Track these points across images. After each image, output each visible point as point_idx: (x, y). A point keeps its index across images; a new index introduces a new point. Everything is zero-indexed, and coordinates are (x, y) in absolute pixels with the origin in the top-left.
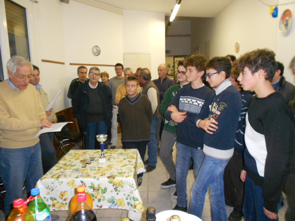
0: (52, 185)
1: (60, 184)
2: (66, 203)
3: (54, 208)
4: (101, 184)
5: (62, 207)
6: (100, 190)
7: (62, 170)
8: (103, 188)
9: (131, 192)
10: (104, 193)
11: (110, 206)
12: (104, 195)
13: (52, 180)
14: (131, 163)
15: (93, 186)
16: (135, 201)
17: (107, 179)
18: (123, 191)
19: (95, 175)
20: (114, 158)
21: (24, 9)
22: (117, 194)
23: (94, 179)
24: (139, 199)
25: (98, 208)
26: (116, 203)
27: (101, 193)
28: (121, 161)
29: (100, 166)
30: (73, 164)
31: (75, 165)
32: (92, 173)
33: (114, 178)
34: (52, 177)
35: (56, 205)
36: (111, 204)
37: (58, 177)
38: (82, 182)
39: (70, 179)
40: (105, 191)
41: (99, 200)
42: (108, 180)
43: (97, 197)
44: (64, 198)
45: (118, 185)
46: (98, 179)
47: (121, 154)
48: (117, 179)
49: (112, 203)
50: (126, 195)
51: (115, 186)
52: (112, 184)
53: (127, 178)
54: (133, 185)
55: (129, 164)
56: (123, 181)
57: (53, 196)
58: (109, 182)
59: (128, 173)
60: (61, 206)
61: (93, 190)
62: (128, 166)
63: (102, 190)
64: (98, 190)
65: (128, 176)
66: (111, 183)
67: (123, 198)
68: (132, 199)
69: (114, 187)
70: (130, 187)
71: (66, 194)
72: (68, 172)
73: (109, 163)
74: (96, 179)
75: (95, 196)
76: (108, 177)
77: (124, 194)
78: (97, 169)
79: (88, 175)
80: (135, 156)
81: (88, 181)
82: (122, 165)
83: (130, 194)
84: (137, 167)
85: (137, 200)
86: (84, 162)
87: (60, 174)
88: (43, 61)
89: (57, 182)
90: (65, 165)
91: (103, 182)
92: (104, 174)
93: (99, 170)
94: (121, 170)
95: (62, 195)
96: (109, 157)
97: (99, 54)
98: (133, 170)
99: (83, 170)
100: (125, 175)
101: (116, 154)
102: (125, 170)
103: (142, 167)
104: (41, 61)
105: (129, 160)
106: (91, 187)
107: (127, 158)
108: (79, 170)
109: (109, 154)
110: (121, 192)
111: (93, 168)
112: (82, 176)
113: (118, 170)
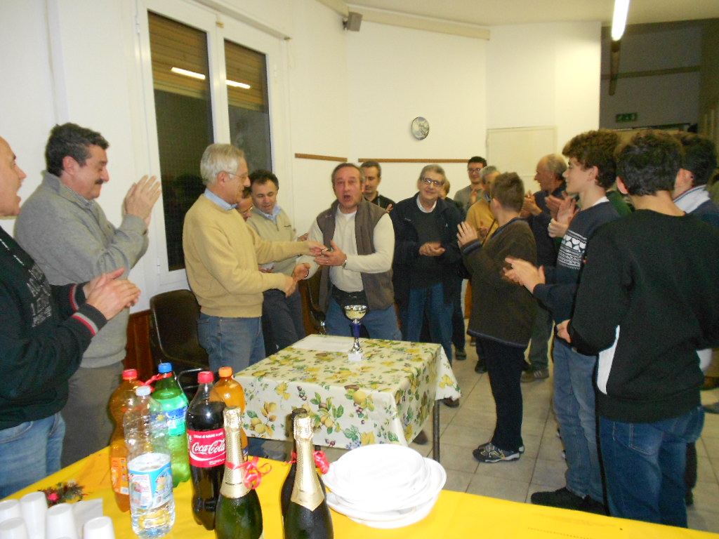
0: (252, 389)
1: (264, 389)
2: (273, 425)
3: (254, 432)
4: (333, 398)
5: (266, 433)
6: (331, 410)
7: (276, 365)
8: (337, 407)
9: (386, 421)
10: (339, 416)
11: (348, 444)
12: (338, 420)
13: (252, 379)
14: (407, 369)
15: (318, 400)
16: (391, 440)
17: (344, 389)
18: (372, 419)
19: (325, 381)
20: (381, 357)
21: (262, 57)
22: (362, 422)
23: (320, 387)
24: (399, 439)
25: (327, 445)
26: (359, 440)
27: (332, 415)
28: (391, 363)
29: (346, 366)
30: (300, 359)
31: (304, 360)
32: (321, 376)
33: (356, 390)
34: (253, 375)
35: (257, 427)
36: (351, 440)
37: (262, 376)
38: (299, 389)
39: (280, 382)
40: (339, 412)
41: (330, 430)
42: (345, 392)
43: (326, 423)
44: (269, 416)
45: (363, 404)
46: (327, 388)
47: (401, 350)
48: (362, 393)
49: (353, 440)
50: (379, 427)
51: (358, 406)
52: (352, 401)
53: (381, 393)
54: (390, 407)
55: (402, 370)
56: (372, 397)
57: (252, 410)
59: (389, 385)
60: (264, 431)
61: (318, 408)
62: (396, 374)
63: (334, 410)
64: (328, 409)
65: (385, 390)
66: (351, 398)
67: (372, 433)
68: (387, 436)
69: (357, 408)
70: (385, 411)
71: (273, 408)
72: (283, 370)
73: (365, 363)
74: (324, 386)
75: (322, 420)
76: (347, 387)
77: (375, 425)
78: (337, 370)
79: (315, 379)
80: (427, 357)
81: (310, 388)
82: (389, 369)
83: (385, 427)
84: (438, 383)
85: (396, 440)
86: (323, 356)
87: (270, 371)
88: (298, 156)
89: (258, 383)
90: (285, 358)
91: (337, 394)
92: (344, 381)
93: (339, 373)
94: (380, 378)
95: (266, 410)
96: (373, 353)
97: (426, 135)
98: (403, 382)
99: (312, 370)
100: (380, 387)
101: (391, 350)
102: (387, 378)
103: (451, 385)
104: (294, 156)
105: (407, 362)
106: (316, 401)
107: (407, 359)
108: (305, 368)
109: (376, 348)
110: (369, 419)
111: (330, 369)
112: (304, 379)
113: (374, 377)
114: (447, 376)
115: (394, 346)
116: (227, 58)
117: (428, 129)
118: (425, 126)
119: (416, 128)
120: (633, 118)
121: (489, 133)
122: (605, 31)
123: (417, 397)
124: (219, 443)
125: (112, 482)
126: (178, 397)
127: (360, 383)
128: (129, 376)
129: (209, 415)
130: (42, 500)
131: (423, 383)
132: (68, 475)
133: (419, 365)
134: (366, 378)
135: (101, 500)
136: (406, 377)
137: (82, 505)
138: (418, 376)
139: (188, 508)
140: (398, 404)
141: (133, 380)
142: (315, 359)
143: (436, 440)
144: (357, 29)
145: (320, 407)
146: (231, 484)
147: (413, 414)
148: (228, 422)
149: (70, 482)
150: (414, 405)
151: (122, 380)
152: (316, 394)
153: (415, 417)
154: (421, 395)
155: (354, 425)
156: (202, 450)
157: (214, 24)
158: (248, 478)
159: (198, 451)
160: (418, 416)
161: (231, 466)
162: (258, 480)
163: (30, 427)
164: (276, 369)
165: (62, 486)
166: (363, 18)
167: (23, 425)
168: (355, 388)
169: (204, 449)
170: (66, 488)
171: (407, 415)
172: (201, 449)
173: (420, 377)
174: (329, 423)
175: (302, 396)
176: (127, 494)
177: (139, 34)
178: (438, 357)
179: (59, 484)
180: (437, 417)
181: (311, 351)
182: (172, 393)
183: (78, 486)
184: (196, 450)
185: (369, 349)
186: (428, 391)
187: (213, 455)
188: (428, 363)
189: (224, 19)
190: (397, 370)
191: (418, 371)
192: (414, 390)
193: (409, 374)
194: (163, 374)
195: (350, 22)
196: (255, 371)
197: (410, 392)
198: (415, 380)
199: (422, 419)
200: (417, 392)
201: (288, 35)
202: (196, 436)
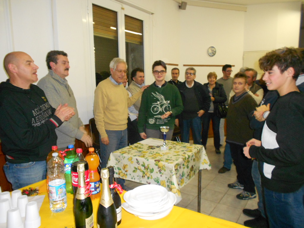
0: (119, 158)
1: (124, 159)
2: (127, 174)
3: (119, 176)
4: (150, 164)
5: (124, 177)
6: (149, 169)
8: (151, 169)
9: (170, 176)
10: (152, 172)
12: (152, 174)
13: (119, 154)
14: (183, 155)
16: (172, 185)
19: (148, 157)
20: (175, 149)
21: (141, 21)
22: (161, 176)
23: (145, 159)
24: (175, 184)
25: (147, 184)
26: (160, 183)
27: (149, 171)
28: (178, 152)
29: (159, 152)
30: (141, 147)
31: (142, 148)
32: (147, 155)
35: (121, 174)
36: (156, 183)
37: (123, 153)
38: (137, 160)
39: (130, 156)
40: (152, 171)
41: (148, 178)
42: (155, 162)
43: (147, 175)
44: (125, 170)
45: (161, 168)
46: (148, 160)
47: (185, 147)
48: (161, 163)
50: (167, 178)
51: (159, 169)
52: (157, 167)
53: (169, 164)
54: (172, 170)
55: (182, 155)
56: (165, 165)
57: (119, 167)
58: (155, 164)
59: (173, 161)
61: (144, 168)
62: (178, 156)
63: (150, 169)
64: (148, 169)
65: (171, 163)
66: (157, 165)
67: (165, 180)
68: (170, 182)
69: (159, 170)
70: (170, 172)
71: (127, 167)
72: (133, 151)
73: (168, 151)
74: (147, 159)
75: (145, 173)
76: (155, 161)
77: (166, 178)
78: (155, 153)
79: (144, 156)
80: (195, 151)
81: (141, 160)
82: (176, 154)
83: (170, 179)
84: (201, 162)
86: (151, 147)
87: (127, 151)
89: (122, 156)
90: (136, 147)
91: (151, 163)
92: (155, 158)
94: (171, 158)
95: (125, 167)
97: (214, 54)
98: (180, 160)
99: (144, 152)
100: (169, 161)
101: (181, 146)
102: (174, 158)
103: (206, 163)
105: (185, 152)
106: (143, 165)
108: (142, 151)
109: (175, 145)
110: (164, 175)
111: (152, 153)
112: (139, 156)
113: (169, 157)
114: (205, 159)
115: (182, 145)
117: (215, 52)
118: (214, 50)
119: (210, 51)
121: (244, 53)
123: (188, 167)
127: (162, 159)
130: (19, 193)
131: (192, 161)
133: (190, 154)
134: (166, 157)
136: (182, 158)
137: (37, 197)
138: (188, 158)
140: (177, 169)
142: (147, 148)
143: (199, 187)
144: (185, 9)
145: (145, 168)
146: (80, 194)
147: (185, 174)
148: (78, 169)
150: (186, 171)
152: (143, 162)
153: (186, 175)
154: (190, 166)
155: (158, 177)
157: (121, 8)
158: (86, 192)
160: (188, 175)
161: (80, 187)
164: (130, 151)
166: (187, 4)
167: (31, 163)
168: (159, 161)
171: (181, 175)
174: (148, 175)
177: (88, 13)
180: (200, 177)
181: (147, 145)
183: (37, 190)
185: (171, 146)
186: (195, 165)
188: (195, 153)
189: (125, 6)
190: (180, 155)
191: (189, 156)
193: (184, 157)
195: (182, 6)
196: (121, 151)
197: (183, 165)
198: (187, 160)
199: (190, 177)
200: (188, 165)
201: (153, 12)
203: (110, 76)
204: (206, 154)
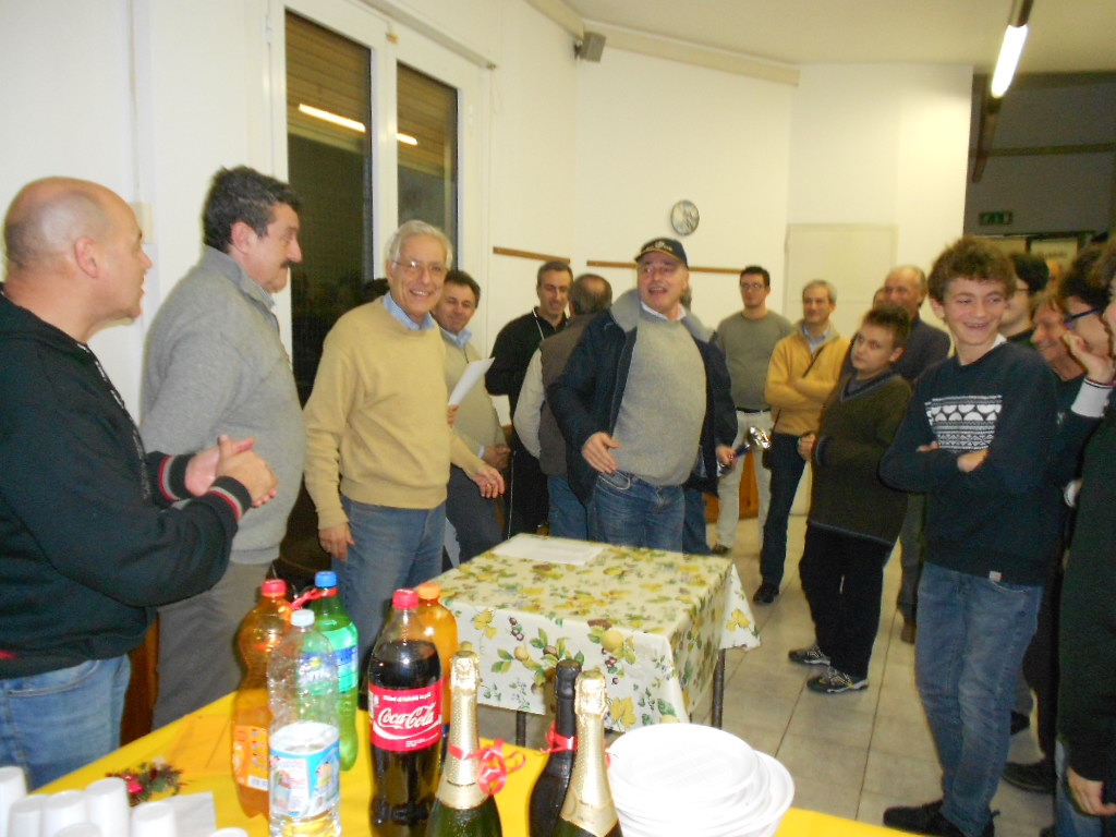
4: (567, 639)
7: (471, 581)
8: (573, 654)
9: (655, 682)
14: (685, 597)
15: (542, 641)
16: (663, 713)
17: (587, 625)
18: (631, 676)
19: (556, 611)
20: (639, 575)
21: (451, 93)
22: (614, 681)
23: (547, 620)
24: (675, 712)
28: (657, 587)
29: (584, 588)
30: (508, 573)
31: (514, 575)
32: (547, 602)
33: (608, 627)
37: (451, 597)
38: (513, 622)
39: (481, 608)
42: (589, 630)
45: (617, 651)
46: (559, 622)
47: (670, 566)
48: (616, 634)
50: (642, 690)
51: (609, 654)
52: (600, 647)
53: (649, 635)
54: (662, 659)
55: (677, 599)
56: (633, 641)
58: (589, 635)
59: (660, 622)
61: (542, 654)
62: (667, 604)
65: (654, 630)
66: (597, 640)
67: (630, 699)
68: (656, 706)
69: (607, 657)
70: (655, 664)
72: (485, 588)
73: (615, 585)
74: (554, 619)
75: (548, 674)
76: (591, 623)
77: (636, 687)
78: (571, 594)
79: (537, 607)
80: (713, 580)
81: (531, 622)
82: (654, 596)
83: (651, 690)
84: (725, 623)
85: (671, 712)
86: (542, 570)
87: (461, 589)
88: (497, 251)
90: (485, 570)
91: (574, 633)
92: (585, 612)
93: (575, 598)
94: (643, 609)
96: (625, 568)
97: (693, 229)
98: (682, 618)
99: (530, 591)
100: (646, 625)
101: (653, 565)
102: (654, 611)
103: (745, 627)
104: (491, 250)
105: (684, 586)
107: (682, 581)
108: (519, 588)
109: (629, 560)
110: (626, 676)
111: (560, 592)
112: (519, 606)
113: (634, 609)
114: (739, 611)
115: (657, 560)
116: (400, 91)
117: (697, 219)
118: (693, 214)
119: (679, 217)
120: (1006, 219)
121: (790, 229)
122: (981, 82)
123: (699, 644)
124: (424, 712)
125: (232, 766)
126: (344, 629)
127: (612, 617)
128: (271, 591)
129: (406, 661)
130: (119, 791)
131: (708, 620)
132: (150, 749)
133: (702, 592)
134: (621, 609)
135: (209, 795)
136: (685, 611)
137: (182, 800)
138: (701, 610)
139: (363, 818)
140: (674, 654)
141: (277, 598)
142: (533, 575)
144: (597, 58)
145: (545, 652)
146: (458, 785)
147: (691, 670)
148: (458, 677)
149: (159, 761)
150: (694, 656)
151: (260, 597)
152: (540, 631)
153: (694, 676)
154: (704, 642)
156: (396, 722)
157: (384, 36)
158: (486, 775)
159: (388, 723)
160: (699, 675)
161: (458, 753)
162: (501, 779)
163: (95, 668)
164: (471, 587)
165: (147, 769)
166: (607, 41)
167: (86, 664)
168: (606, 624)
169: (399, 720)
170: (154, 773)
171: (683, 673)
172: (395, 719)
173: (705, 612)
175: (516, 632)
176: (265, 788)
177: (270, 44)
178: (728, 579)
179: (143, 766)
180: (720, 676)
181: (525, 560)
182: (335, 623)
183: (172, 770)
184: (385, 721)
185: (618, 562)
186: (713, 635)
187: (414, 730)
188: (715, 588)
189: (398, 29)
190: (669, 599)
191: (702, 602)
192: (695, 635)
193: (690, 607)
194: (320, 589)
195: (586, 48)
197: (690, 636)
198: (697, 616)
200: (699, 636)
201: (494, 60)
202: (388, 698)
203: (388, 294)
204: (741, 592)
